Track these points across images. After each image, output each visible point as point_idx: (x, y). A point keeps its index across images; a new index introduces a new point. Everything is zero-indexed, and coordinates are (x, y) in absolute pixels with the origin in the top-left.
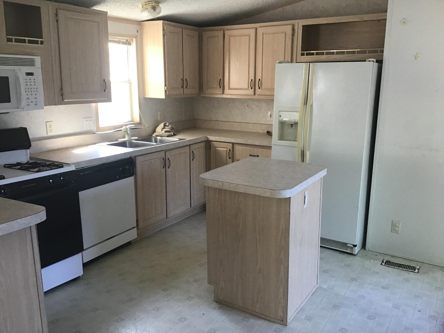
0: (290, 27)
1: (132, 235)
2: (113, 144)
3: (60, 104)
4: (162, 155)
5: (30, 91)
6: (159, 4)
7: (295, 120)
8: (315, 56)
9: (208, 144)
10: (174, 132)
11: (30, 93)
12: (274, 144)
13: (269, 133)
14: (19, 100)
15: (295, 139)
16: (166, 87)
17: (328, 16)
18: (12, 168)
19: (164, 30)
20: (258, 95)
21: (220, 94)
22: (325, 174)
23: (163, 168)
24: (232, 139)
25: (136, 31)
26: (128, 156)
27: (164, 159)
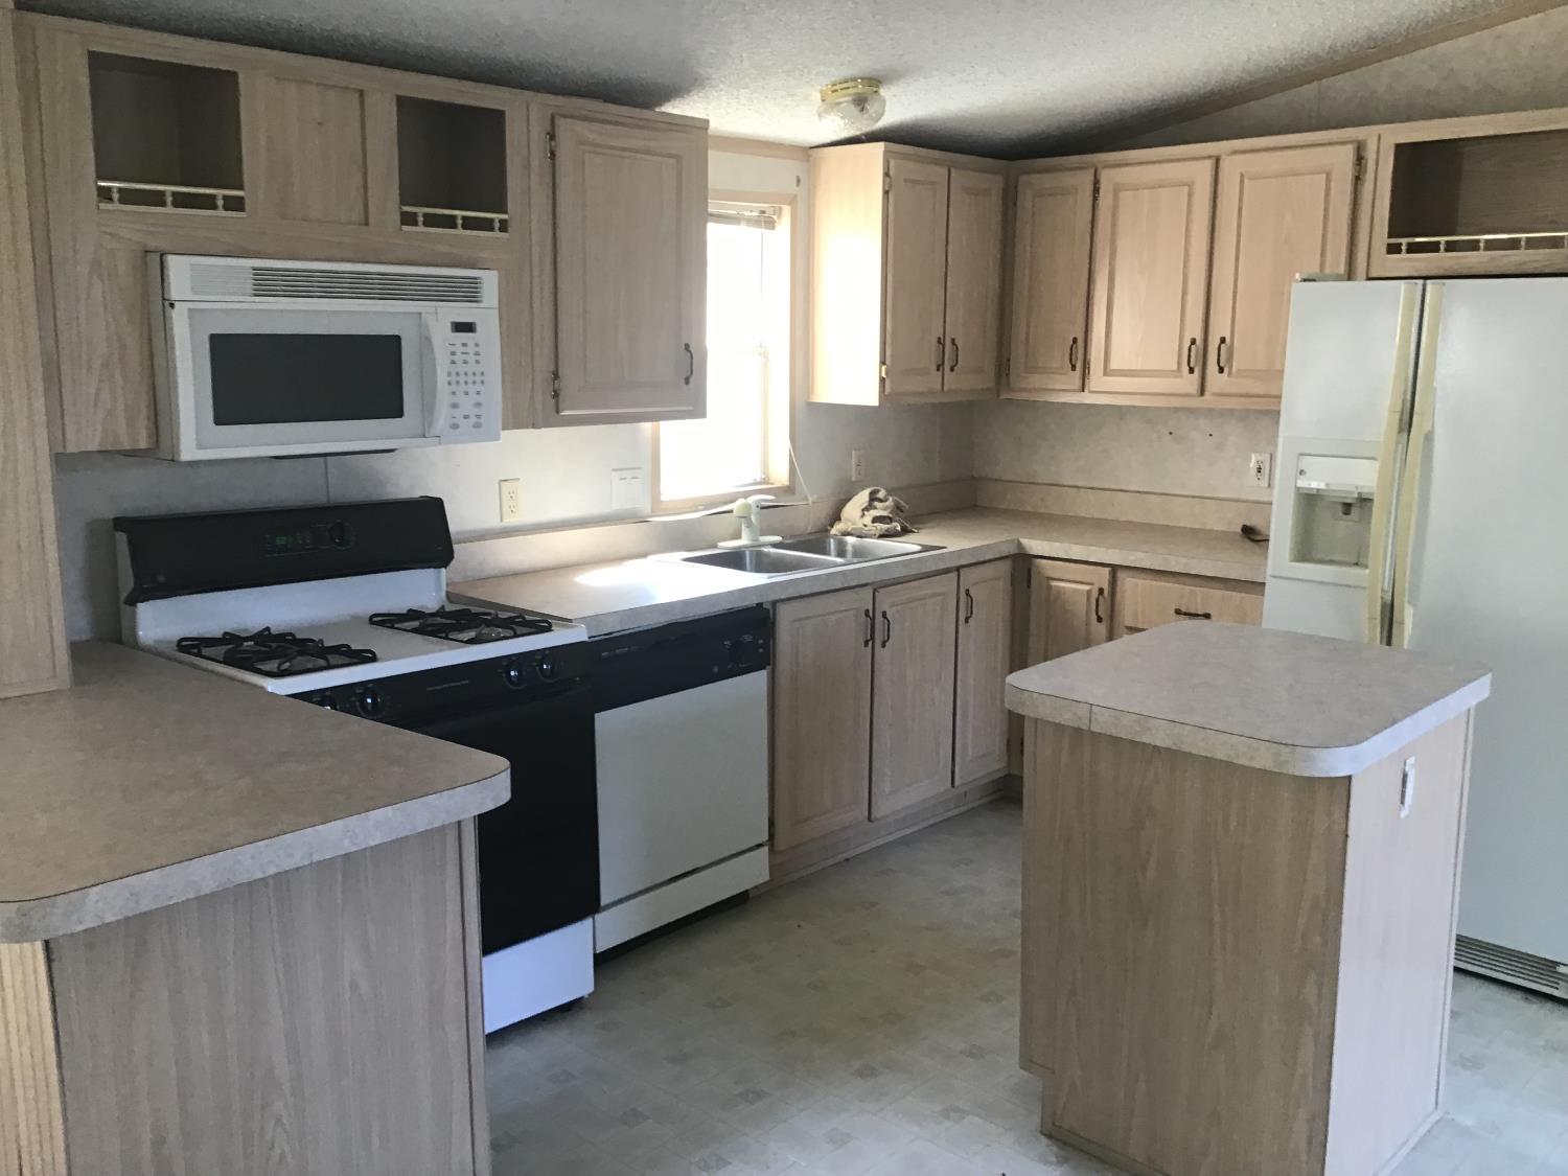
0: (1348, 152)
1: (753, 871)
2: (701, 557)
3: (547, 424)
4: (864, 599)
5: (462, 383)
6: (878, 87)
7: (1362, 487)
8: (1442, 254)
9: (1022, 565)
10: (905, 521)
11: (463, 387)
12: (1276, 574)
13: (1252, 535)
14: (428, 408)
15: (1359, 557)
16: (884, 368)
17: (1496, 109)
18: (396, 626)
19: (886, 174)
20: (1214, 394)
21: (1074, 391)
22: (1485, 694)
23: (866, 644)
24: (1110, 551)
25: (795, 180)
26: (752, 601)
27: (871, 615)
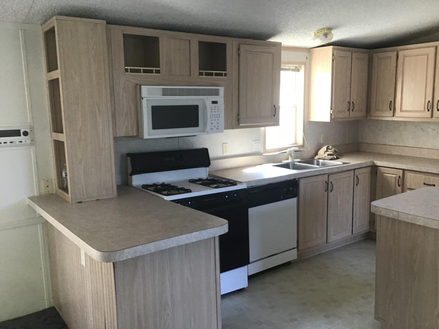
1: (292, 255)
2: (280, 165)
3: (236, 128)
4: (325, 178)
5: (214, 117)
6: (331, 30)
9: (374, 169)
10: (337, 155)
14: (205, 124)
16: (332, 111)
19: (333, 55)
20: (436, 118)
21: (390, 117)
23: (326, 191)
24: (403, 165)
25: (306, 58)
26: (292, 178)
27: (327, 182)
